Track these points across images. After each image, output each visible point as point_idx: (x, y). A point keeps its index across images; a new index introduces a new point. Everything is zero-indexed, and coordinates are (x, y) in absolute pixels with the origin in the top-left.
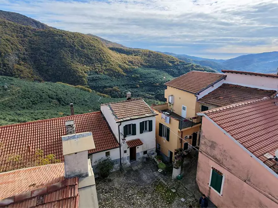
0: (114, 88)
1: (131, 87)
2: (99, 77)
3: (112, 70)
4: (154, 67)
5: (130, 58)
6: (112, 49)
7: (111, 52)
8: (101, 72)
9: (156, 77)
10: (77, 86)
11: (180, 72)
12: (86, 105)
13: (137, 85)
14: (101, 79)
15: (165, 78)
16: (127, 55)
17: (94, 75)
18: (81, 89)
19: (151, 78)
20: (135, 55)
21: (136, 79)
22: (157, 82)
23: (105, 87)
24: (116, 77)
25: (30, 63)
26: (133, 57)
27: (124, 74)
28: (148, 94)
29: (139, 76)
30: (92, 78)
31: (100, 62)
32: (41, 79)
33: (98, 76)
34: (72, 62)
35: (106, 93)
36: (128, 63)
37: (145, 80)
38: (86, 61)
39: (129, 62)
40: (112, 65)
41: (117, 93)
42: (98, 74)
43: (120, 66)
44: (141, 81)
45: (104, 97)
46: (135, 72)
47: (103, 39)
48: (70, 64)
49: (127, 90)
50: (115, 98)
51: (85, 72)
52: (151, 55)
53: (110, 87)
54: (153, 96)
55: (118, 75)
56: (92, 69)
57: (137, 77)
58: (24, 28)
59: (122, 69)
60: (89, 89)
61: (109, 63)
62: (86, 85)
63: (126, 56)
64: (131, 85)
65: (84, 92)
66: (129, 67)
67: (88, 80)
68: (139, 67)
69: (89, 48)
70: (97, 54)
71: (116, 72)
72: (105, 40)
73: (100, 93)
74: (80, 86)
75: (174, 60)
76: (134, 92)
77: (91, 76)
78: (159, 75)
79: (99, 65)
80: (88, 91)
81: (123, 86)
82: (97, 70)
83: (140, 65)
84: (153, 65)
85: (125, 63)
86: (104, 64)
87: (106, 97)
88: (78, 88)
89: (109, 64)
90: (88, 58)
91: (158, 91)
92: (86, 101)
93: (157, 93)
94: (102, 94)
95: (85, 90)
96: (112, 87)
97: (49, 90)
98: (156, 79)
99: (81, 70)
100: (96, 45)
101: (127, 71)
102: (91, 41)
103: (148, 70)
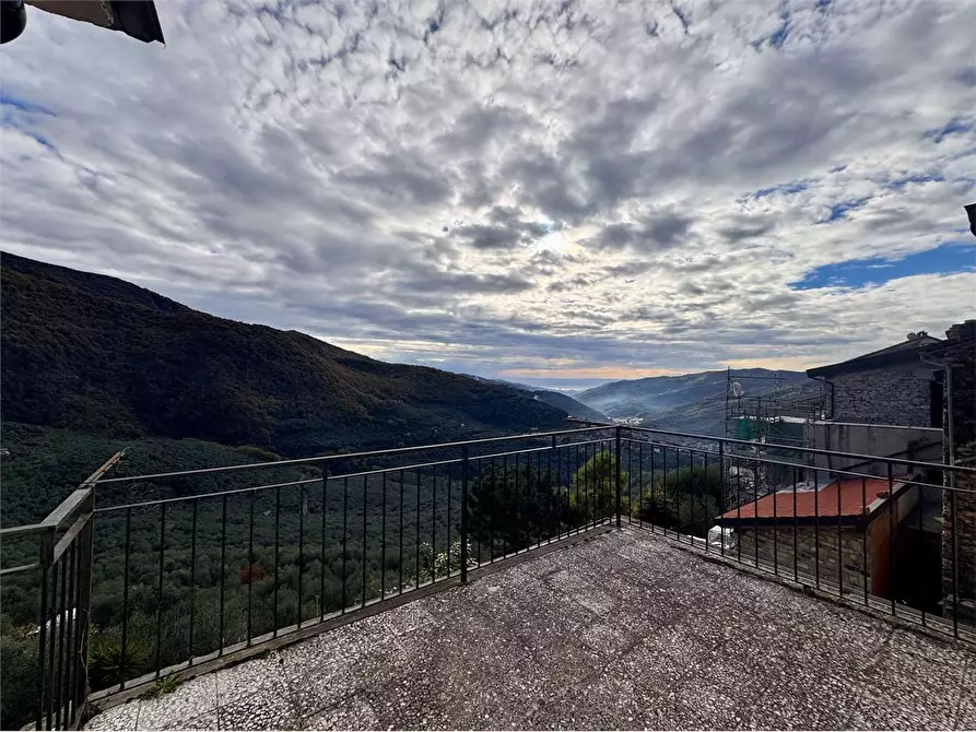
2: (305, 424)
3: (339, 408)
4: (440, 402)
5: (386, 381)
6: (340, 362)
7: (339, 368)
8: (312, 412)
9: (443, 424)
10: (242, 447)
11: (495, 412)
13: (400, 442)
14: (309, 429)
15: (462, 424)
16: (379, 375)
17: (292, 420)
19: (432, 425)
20: (396, 377)
21: (397, 428)
22: (446, 435)
23: (320, 449)
24: (348, 425)
25: (114, 390)
26: (392, 380)
27: (370, 417)
29: (404, 421)
30: (286, 426)
31: (311, 390)
32: (139, 431)
33: (301, 421)
34: (238, 388)
36: (378, 392)
38: (275, 388)
39: (382, 390)
40: (341, 396)
42: (302, 417)
43: (360, 400)
44: (409, 434)
46: (395, 412)
47: (323, 342)
48: (232, 392)
51: (270, 413)
52: (432, 377)
53: (331, 448)
55: (353, 420)
56: (289, 405)
57: (400, 424)
58: (120, 308)
59: (365, 406)
61: (334, 391)
62: (267, 444)
63: (375, 378)
66: (381, 401)
67: (276, 432)
68: (405, 401)
69: (287, 359)
70: (305, 370)
71: (349, 412)
74: (250, 448)
77: (283, 423)
79: (307, 397)
82: (302, 408)
83: (406, 398)
84: (437, 397)
85: (372, 392)
86: (323, 395)
88: (244, 452)
89: (334, 394)
90: (282, 380)
95: (263, 458)
97: (154, 458)
98: (444, 428)
99: (260, 408)
100: (304, 352)
101: (376, 411)
102: (294, 343)
103: (424, 408)
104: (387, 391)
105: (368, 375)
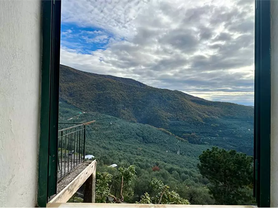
0: (192, 134)
1: (210, 136)
3: (191, 118)
4: (236, 118)
5: (211, 108)
6: (192, 101)
7: (192, 103)
8: (182, 119)
10: (160, 129)
12: (164, 146)
13: (216, 134)
14: (180, 125)
15: (249, 130)
16: (208, 106)
17: (175, 121)
18: (163, 131)
19: (232, 129)
20: (215, 107)
21: (215, 128)
22: (240, 134)
23: (184, 132)
24: (195, 125)
25: (131, 109)
26: (213, 108)
27: (204, 122)
29: (219, 125)
31: (182, 111)
32: (136, 121)
33: (178, 122)
34: (159, 110)
35: (184, 137)
36: (207, 113)
37: (225, 130)
38: (170, 110)
39: (209, 112)
40: (192, 114)
41: (195, 139)
42: (179, 121)
43: (200, 116)
44: (221, 131)
45: (182, 141)
46: (214, 121)
47: (187, 94)
48: (158, 111)
49: (205, 137)
50: (192, 143)
51: (168, 118)
52: (232, 107)
53: (188, 133)
55: (197, 123)
56: (174, 116)
57: (217, 126)
58: (132, 87)
59: (201, 118)
60: (169, 132)
62: (167, 128)
63: (206, 107)
64: (210, 133)
65: (165, 134)
66: (208, 116)
67: (170, 125)
68: (219, 117)
69: (174, 100)
70: (179, 104)
71: (195, 120)
73: (179, 137)
74: (162, 129)
76: (213, 140)
77: (172, 122)
78: (242, 127)
79: (180, 113)
80: (169, 134)
81: (202, 133)
82: (178, 117)
84: (235, 116)
85: (204, 113)
86: (185, 113)
87: (183, 141)
88: (161, 130)
89: (190, 113)
90: (172, 107)
91: (241, 143)
92: (165, 142)
93: (240, 145)
94: (180, 138)
95: (166, 133)
96: (191, 133)
97: (138, 129)
98: (238, 130)
99: (165, 116)
100: (179, 98)
101: (206, 120)
102: (176, 95)
103: (228, 120)
104: (211, 112)
105: (203, 106)
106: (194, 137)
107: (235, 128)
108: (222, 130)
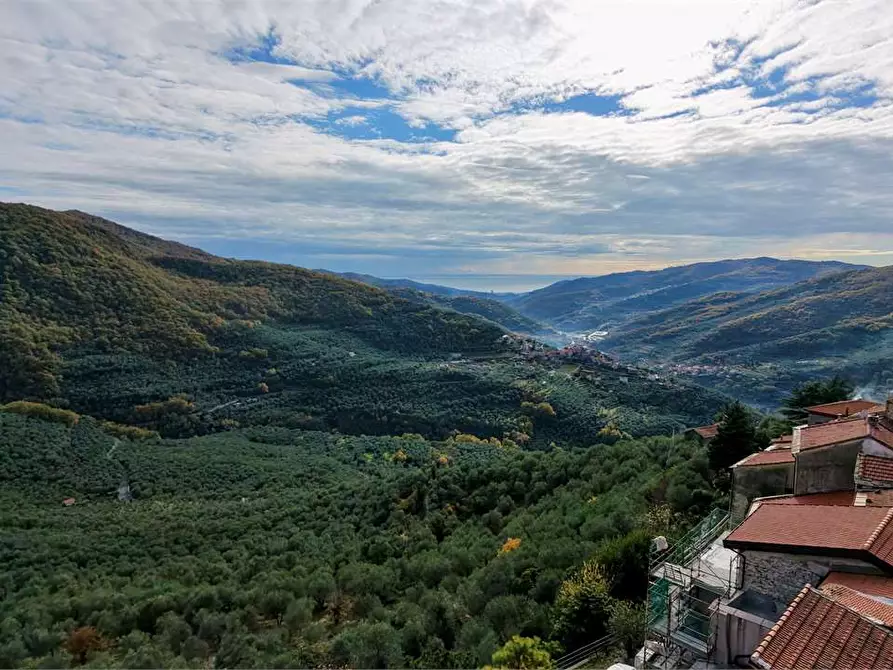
0: (172, 401)
1: (238, 394)
2: (111, 364)
3: (161, 337)
4: (317, 321)
5: (234, 291)
6: (157, 262)
7: (159, 273)
8: (121, 345)
9: (324, 354)
10: (14, 404)
11: (398, 333)
12: (51, 480)
13: (260, 385)
14: (119, 370)
15: (352, 354)
16: (221, 282)
17: (91, 357)
18: (33, 414)
19: (307, 357)
20: (248, 285)
21: (257, 362)
22: (330, 371)
23: (138, 399)
24: (179, 362)
26: (241, 289)
27: (212, 348)
28: (302, 413)
29: (264, 351)
30: (82, 368)
31: (116, 309)
33: (106, 358)
35: (140, 421)
36: (222, 309)
37: (286, 364)
38: (56, 308)
39: (228, 306)
40: (165, 318)
41: (184, 419)
42: (106, 352)
43: (195, 323)
44: (273, 371)
45: (131, 437)
46: (250, 340)
47: (129, 229)
49: (222, 403)
50: (177, 437)
51: (52, 348)
52: (303, 283)
53: (155, 398)
54: (318, 419)
55: (187, 354)
56: (83, 334)
57: (259, 356)
59: (203, 332)
60: (65, 412)
61: (153, 310)
62: (54, 395)
63: (217, 287)
64: (239, 384)
65: (45, 424)
66: (227, 323)
67: (66, 377)
68: (263, 322)
69: (71, 262)
70: (102, 279)
71: (178, 342)
72: (137, 234)
73: (117, 423)
74: (27, 404)
75: (379, 299)
76: (251, 409)
77: (75, 362)
78: (334, 348)
79: (110, 321)
80: (65, 421)
81: (209, 389)
82: (104, 338)
83: (266, 316)
84: (312, 314)
85: (212, 309)
86: (134, 316)
87: (139, 437)
88: (18, 411)
89: (152, 315)
90: (67, 295)
91: (333, 400)
92: (53, 462)
93: (332, 406)
94: (123, 428)
95: (51, 418)
96: (165, 399)
98: (325, 361)
99: (36, 342)
100: (99, 250)
101: (216, 336)
102: (79, 236)
103: (294, 331)
104: (237, 307)
105: (208, 282)
106: (179, 410)
107: (316, 355)
108: (275, 367)
